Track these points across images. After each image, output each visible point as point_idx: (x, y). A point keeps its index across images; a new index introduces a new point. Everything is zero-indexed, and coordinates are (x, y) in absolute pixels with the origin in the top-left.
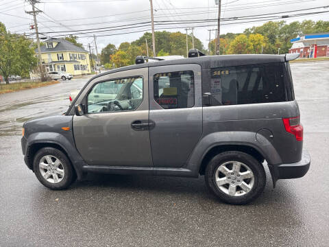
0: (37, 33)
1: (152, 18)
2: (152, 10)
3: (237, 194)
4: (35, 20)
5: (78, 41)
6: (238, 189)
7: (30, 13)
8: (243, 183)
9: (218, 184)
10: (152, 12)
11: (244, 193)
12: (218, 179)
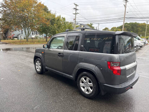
0: (75, 22)
1: (125, 16)
2: (125, 12)
3: (87, 93)
4: (76, 17)
5: (93, 26)
6: (88, 90)
7: (74, 14)
8: (89, 88)
9: (81, 86)
10: (125, 13)
11: (89, 93)
12: (81, 84)
